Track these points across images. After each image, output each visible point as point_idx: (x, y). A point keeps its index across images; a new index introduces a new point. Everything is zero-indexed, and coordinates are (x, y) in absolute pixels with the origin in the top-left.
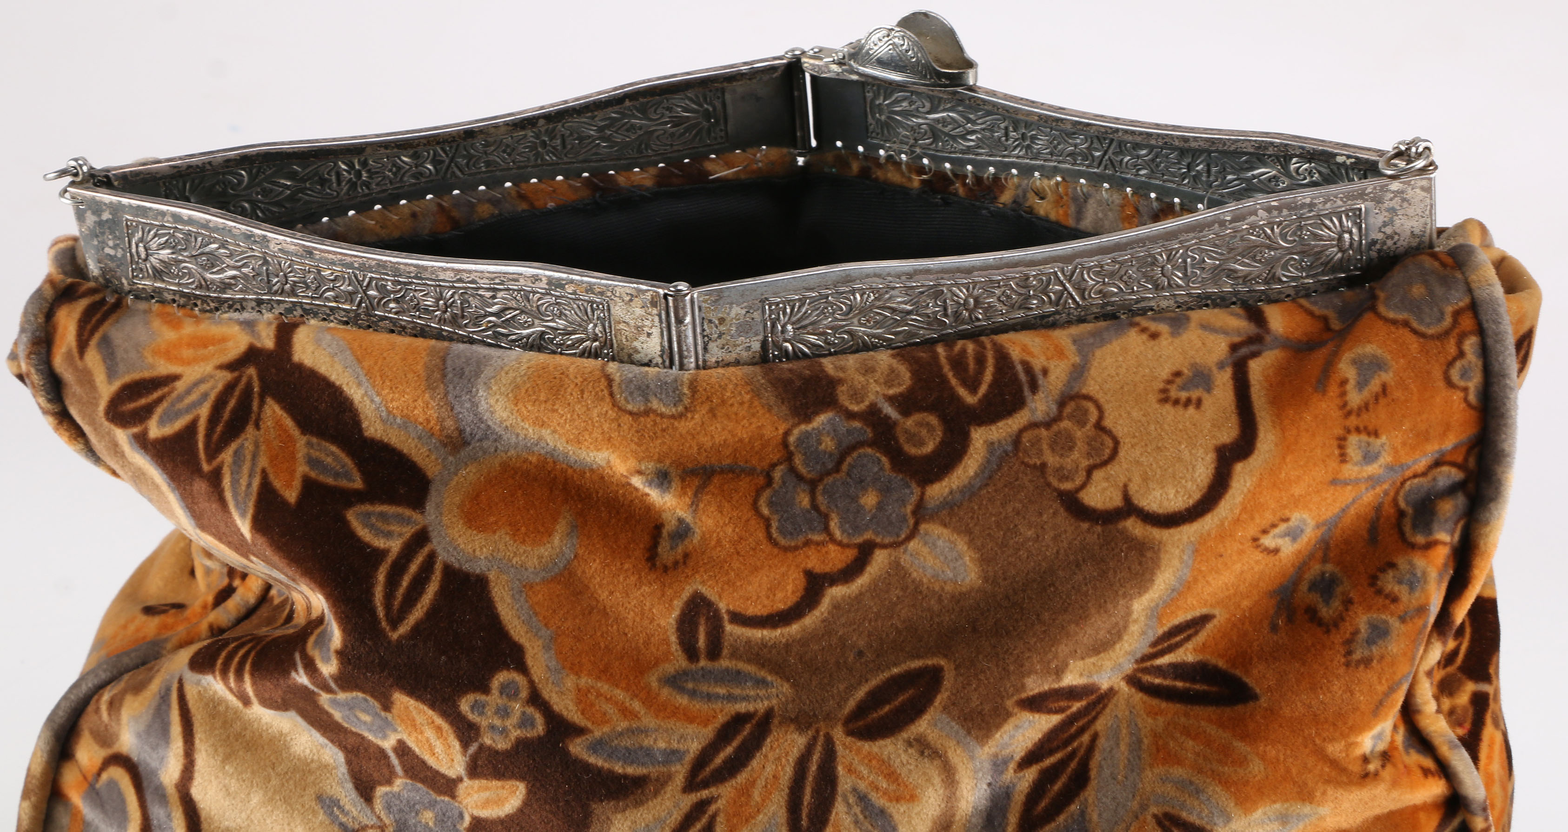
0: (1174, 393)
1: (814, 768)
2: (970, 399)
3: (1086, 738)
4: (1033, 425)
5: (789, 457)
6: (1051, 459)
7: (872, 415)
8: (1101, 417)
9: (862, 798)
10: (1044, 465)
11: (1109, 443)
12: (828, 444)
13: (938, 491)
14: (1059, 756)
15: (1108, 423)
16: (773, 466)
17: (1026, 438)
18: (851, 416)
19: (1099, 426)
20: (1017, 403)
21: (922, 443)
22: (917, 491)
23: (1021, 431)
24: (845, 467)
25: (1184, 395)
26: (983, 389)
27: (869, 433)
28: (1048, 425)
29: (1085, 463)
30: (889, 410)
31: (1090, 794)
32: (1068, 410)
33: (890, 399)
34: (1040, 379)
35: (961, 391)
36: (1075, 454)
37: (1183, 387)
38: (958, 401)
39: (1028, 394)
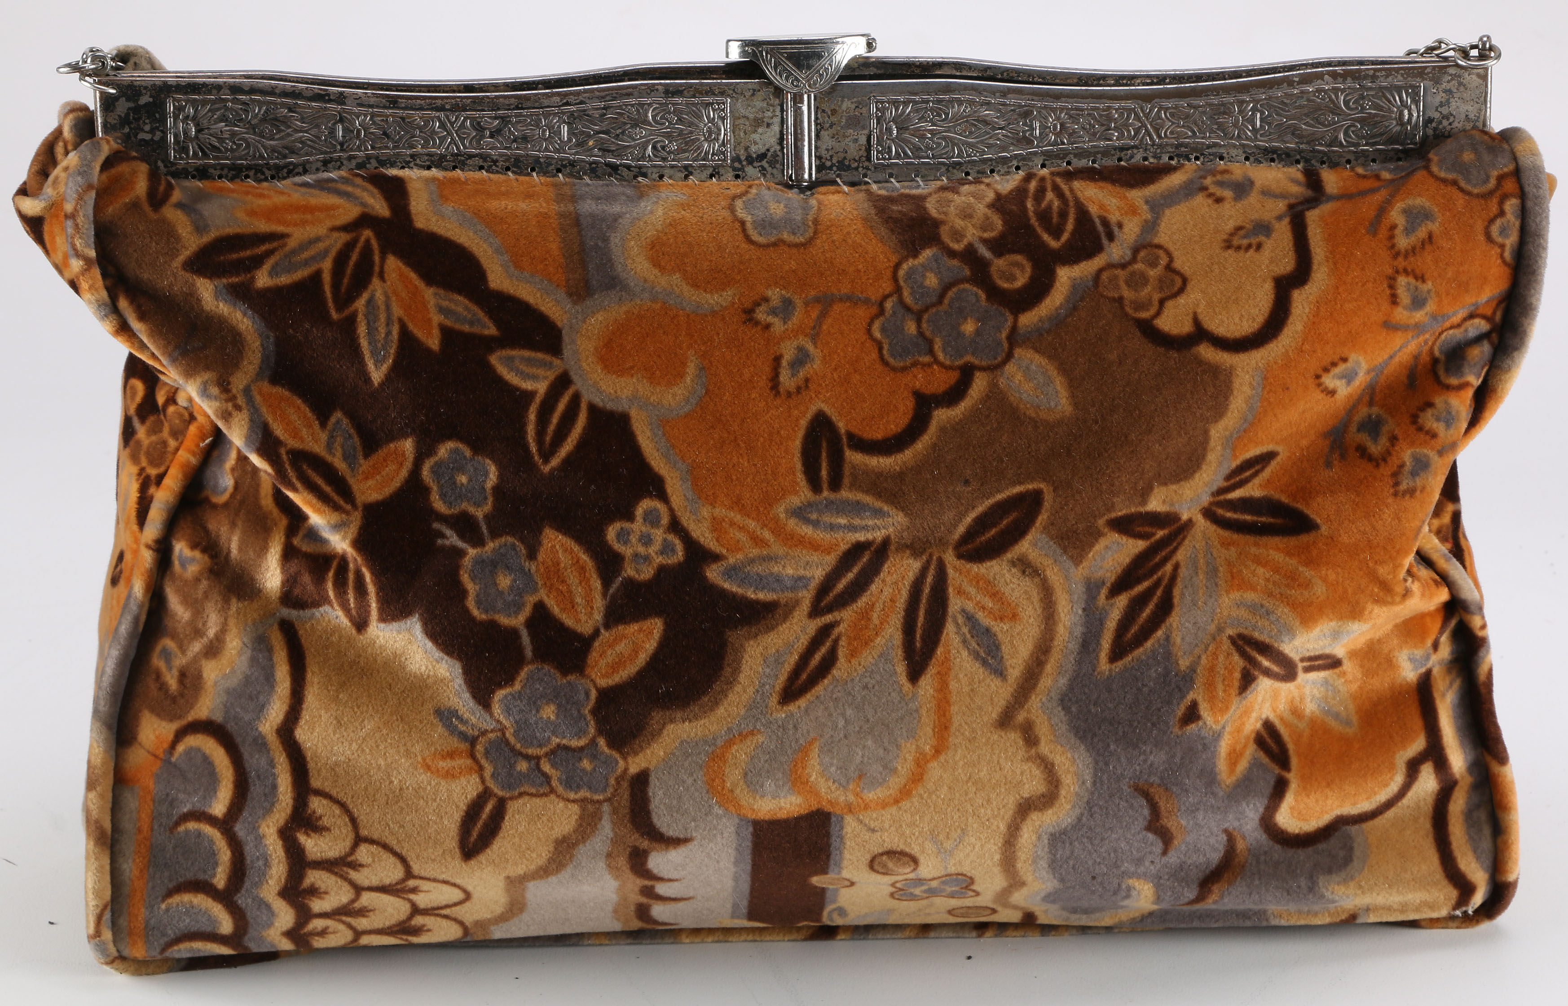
0: (1236, 242)
1: (927, 590)
2: (1054, 244)
3: (1169, 567)
4: (1110, 266)
5: (898, 290)
6: (1127, 293)
7: (969, 255)
8: (1171, 259)
9: (970, 618)
10: (1121, 299)
11: (1178, 282)
12: (932, 281)
13: (1028, 319)
14: (1146, 584)
15: (1177, 264)
16: (886, 297)
17: (1105, 276)
18: (952, 254)
19: (1169, 268)
20: (1095, 249)
21: (1012, 278)
22: (1010, 319)
23: (1100, 271)
24: (946, 301)
25: (1245, 242)
26: (1065, 237)
27: (967, 272)
28: (1123, 266)
29: (1156, 297)
30: (984, 252)
31: (1174, 620)
32: (1142, 254)
33: (985, 241)
34: (1116, 230)
35: (1046, 237)
36: (1148, 289)
37: (1245, 237)
38: (1043, 245)
39: (1105, 241)
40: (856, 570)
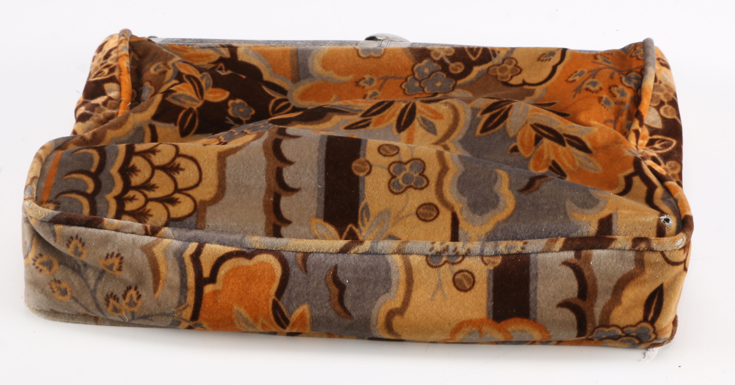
0: (542, 58)
1: (408, 110)
2: (473, 59)
3: (508, 106)
4: (493, 66)
5: (413, 74)
6: (499, 74)
7: (441, 62)
8: (517, 62)
9: (424, 120)
10: (496, 76)
11: (519, 70)
12: (427, 71)
13: (460, 82)
14: (497, 111)
15: (519, 64)
16: (408, 76)
17: (491, 69)
18: (434, 61)
19: (516, 66)
20: (490, 60)
21: (456, 70)
22: (454, 82)
23: (489, 68)
24: (431, 77)
25: (545, 59)
26: (478, 56)
27: (440, 68)
28: (499, 65)
29: (510, 76)
30: (447, 61)
31: (508, 120)
32: (506, 61)
33: (447, 57)
34: (497, 54)
35: (471, 56)
36: (507, 72)
37: (545, 57)
38: (469, 59)
39: (493, 57)
40: (380, 107)
